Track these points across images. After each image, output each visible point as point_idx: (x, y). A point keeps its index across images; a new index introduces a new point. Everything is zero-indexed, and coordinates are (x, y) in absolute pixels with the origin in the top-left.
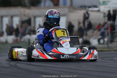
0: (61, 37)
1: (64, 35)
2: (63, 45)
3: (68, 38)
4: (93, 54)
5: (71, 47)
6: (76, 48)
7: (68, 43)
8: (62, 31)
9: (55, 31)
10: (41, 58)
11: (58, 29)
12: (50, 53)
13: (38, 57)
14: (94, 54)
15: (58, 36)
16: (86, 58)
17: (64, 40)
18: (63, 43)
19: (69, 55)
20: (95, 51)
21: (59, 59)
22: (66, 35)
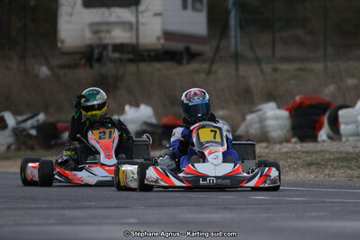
0: (207, 142)
1: (215, 138)
3: (222, 145)
8: (212, 131)
9: (198, 129)
11: (203, 127)
14: (270, 176)
15: (202, 141)
16: (252, 183)
17: (212, 149)
22: (218, 139)
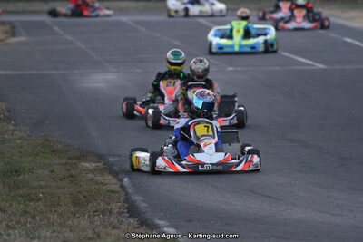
2: (205, 149)
4: (251, 161)
5: (216, 151)
6: (224, 154)
7: (213, 146)
10: (170, 170)
12: (184, 162)
13: (165, 168)
18: (205, 145)
19: (212, 164)
20: (256, 156)
21: (196, 171)
